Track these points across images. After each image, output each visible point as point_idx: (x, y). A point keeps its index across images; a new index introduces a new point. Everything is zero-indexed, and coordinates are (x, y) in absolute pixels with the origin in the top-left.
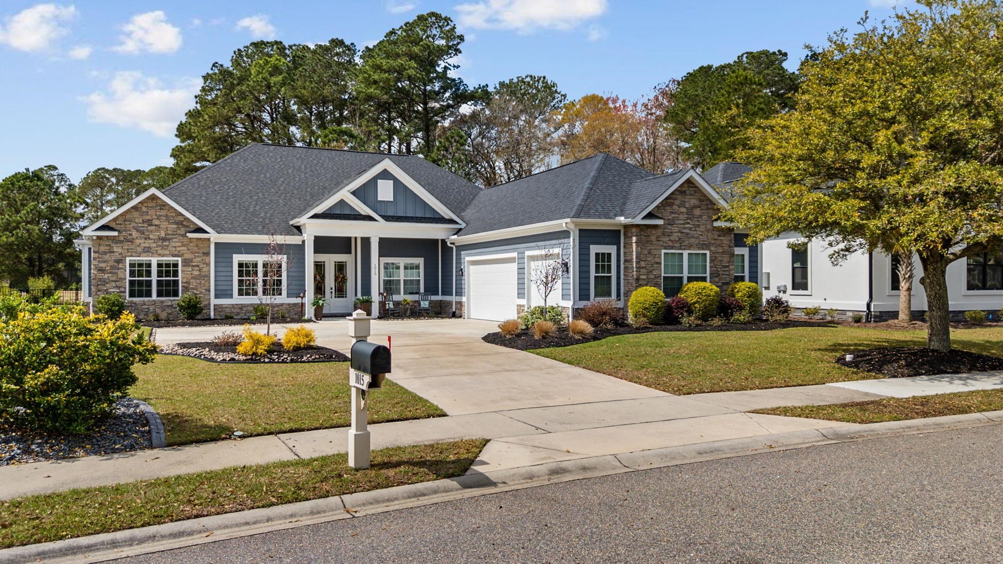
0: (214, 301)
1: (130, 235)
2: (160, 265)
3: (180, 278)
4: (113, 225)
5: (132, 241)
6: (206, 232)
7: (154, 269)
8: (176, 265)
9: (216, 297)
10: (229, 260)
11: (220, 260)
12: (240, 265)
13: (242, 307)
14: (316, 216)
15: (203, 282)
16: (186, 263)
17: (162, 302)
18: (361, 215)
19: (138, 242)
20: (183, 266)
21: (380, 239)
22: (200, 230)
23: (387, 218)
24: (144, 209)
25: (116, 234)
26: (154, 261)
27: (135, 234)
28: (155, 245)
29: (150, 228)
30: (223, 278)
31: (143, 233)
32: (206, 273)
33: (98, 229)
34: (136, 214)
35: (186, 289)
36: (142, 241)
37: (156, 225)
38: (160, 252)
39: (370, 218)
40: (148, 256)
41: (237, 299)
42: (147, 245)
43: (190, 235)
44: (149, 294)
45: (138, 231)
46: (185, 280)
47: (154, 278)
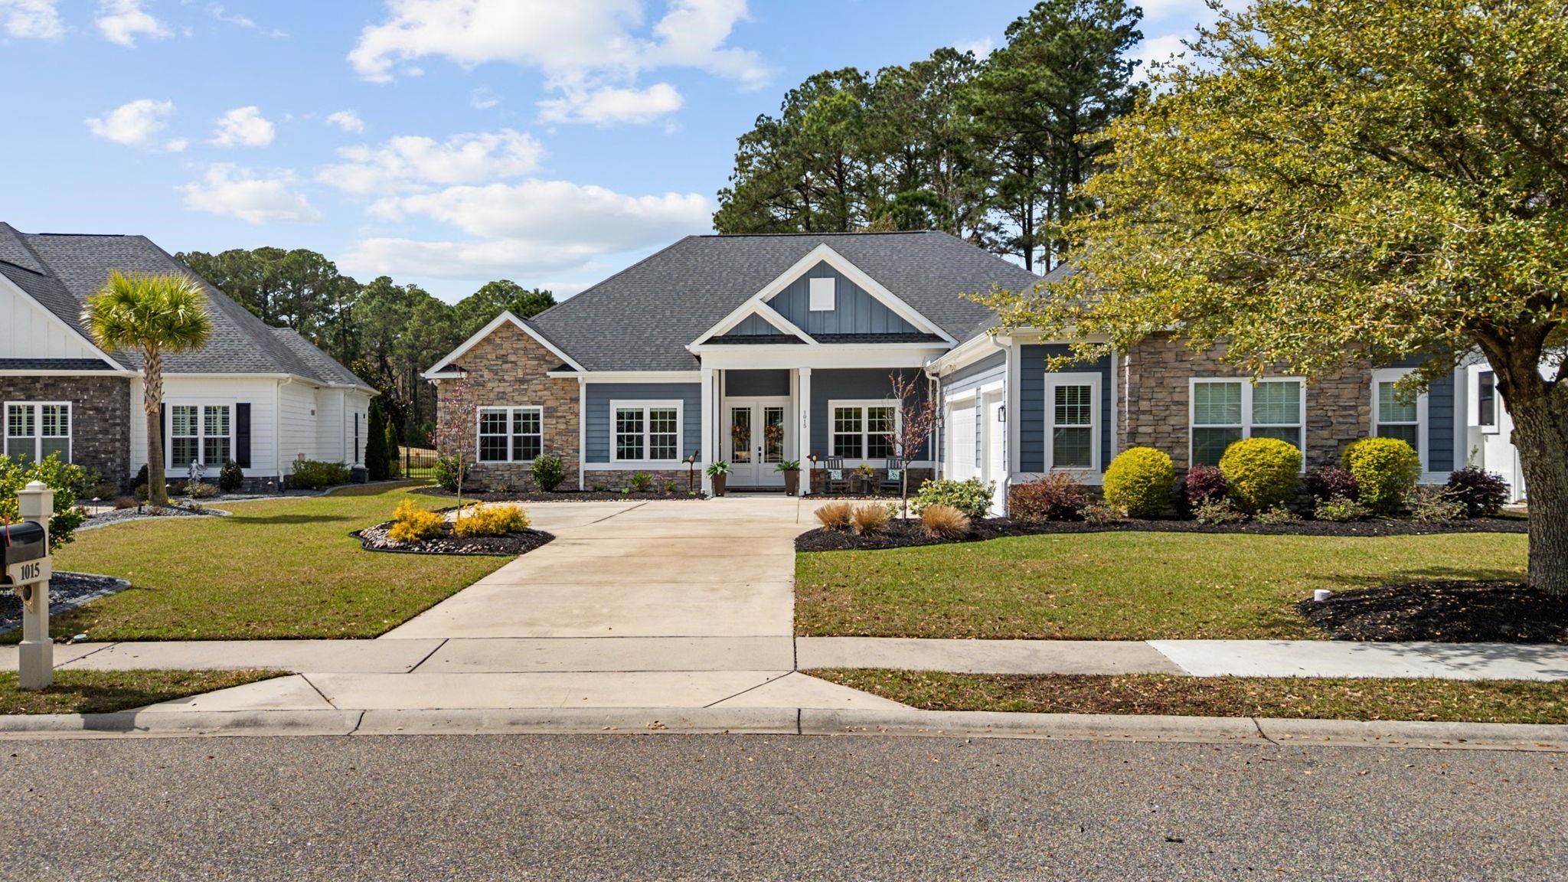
0: (584, 466)
1: (482, 376)
2: (517, 416)
3: (541, 434)
4: (461, 364)
5: (483, 385)
6: (573, 370)
7: (510, 422)
8: (536, 416)
9: (588, 460)
10: (605, 408)
11: (593, 408)
12: (620, 415)
13: (621, 474)
14: (712, 341)
15: (570, 439)
16: (550, 412)
17: (519, 466)
18: (783, 335)
19: (490, 385)
20: (545, 417)
21: (813, 371)
22: (566, 367)
23: (822, 338)
24: (498, 341)
25: (464, 375)
26: (510, 411)
27: (487, 374)
28: (511, 389)
29: (505, 366)
30: (598, 434)
31: (496, 374)
32: (575, 427)
33: (443, 370)
34: (488, 348)
35: (548, 449)
36: (496, 384)
37: (512, 362)
38: (517, 398)
39: (795, 340)
40: (503, 404)
41: (615, 464)
42: (501, 390)
43: (553, 375)
44: (504, 457)
45: (491, 370)
46: (548, 437)
47: (510, 434)
